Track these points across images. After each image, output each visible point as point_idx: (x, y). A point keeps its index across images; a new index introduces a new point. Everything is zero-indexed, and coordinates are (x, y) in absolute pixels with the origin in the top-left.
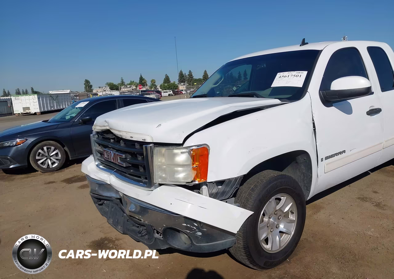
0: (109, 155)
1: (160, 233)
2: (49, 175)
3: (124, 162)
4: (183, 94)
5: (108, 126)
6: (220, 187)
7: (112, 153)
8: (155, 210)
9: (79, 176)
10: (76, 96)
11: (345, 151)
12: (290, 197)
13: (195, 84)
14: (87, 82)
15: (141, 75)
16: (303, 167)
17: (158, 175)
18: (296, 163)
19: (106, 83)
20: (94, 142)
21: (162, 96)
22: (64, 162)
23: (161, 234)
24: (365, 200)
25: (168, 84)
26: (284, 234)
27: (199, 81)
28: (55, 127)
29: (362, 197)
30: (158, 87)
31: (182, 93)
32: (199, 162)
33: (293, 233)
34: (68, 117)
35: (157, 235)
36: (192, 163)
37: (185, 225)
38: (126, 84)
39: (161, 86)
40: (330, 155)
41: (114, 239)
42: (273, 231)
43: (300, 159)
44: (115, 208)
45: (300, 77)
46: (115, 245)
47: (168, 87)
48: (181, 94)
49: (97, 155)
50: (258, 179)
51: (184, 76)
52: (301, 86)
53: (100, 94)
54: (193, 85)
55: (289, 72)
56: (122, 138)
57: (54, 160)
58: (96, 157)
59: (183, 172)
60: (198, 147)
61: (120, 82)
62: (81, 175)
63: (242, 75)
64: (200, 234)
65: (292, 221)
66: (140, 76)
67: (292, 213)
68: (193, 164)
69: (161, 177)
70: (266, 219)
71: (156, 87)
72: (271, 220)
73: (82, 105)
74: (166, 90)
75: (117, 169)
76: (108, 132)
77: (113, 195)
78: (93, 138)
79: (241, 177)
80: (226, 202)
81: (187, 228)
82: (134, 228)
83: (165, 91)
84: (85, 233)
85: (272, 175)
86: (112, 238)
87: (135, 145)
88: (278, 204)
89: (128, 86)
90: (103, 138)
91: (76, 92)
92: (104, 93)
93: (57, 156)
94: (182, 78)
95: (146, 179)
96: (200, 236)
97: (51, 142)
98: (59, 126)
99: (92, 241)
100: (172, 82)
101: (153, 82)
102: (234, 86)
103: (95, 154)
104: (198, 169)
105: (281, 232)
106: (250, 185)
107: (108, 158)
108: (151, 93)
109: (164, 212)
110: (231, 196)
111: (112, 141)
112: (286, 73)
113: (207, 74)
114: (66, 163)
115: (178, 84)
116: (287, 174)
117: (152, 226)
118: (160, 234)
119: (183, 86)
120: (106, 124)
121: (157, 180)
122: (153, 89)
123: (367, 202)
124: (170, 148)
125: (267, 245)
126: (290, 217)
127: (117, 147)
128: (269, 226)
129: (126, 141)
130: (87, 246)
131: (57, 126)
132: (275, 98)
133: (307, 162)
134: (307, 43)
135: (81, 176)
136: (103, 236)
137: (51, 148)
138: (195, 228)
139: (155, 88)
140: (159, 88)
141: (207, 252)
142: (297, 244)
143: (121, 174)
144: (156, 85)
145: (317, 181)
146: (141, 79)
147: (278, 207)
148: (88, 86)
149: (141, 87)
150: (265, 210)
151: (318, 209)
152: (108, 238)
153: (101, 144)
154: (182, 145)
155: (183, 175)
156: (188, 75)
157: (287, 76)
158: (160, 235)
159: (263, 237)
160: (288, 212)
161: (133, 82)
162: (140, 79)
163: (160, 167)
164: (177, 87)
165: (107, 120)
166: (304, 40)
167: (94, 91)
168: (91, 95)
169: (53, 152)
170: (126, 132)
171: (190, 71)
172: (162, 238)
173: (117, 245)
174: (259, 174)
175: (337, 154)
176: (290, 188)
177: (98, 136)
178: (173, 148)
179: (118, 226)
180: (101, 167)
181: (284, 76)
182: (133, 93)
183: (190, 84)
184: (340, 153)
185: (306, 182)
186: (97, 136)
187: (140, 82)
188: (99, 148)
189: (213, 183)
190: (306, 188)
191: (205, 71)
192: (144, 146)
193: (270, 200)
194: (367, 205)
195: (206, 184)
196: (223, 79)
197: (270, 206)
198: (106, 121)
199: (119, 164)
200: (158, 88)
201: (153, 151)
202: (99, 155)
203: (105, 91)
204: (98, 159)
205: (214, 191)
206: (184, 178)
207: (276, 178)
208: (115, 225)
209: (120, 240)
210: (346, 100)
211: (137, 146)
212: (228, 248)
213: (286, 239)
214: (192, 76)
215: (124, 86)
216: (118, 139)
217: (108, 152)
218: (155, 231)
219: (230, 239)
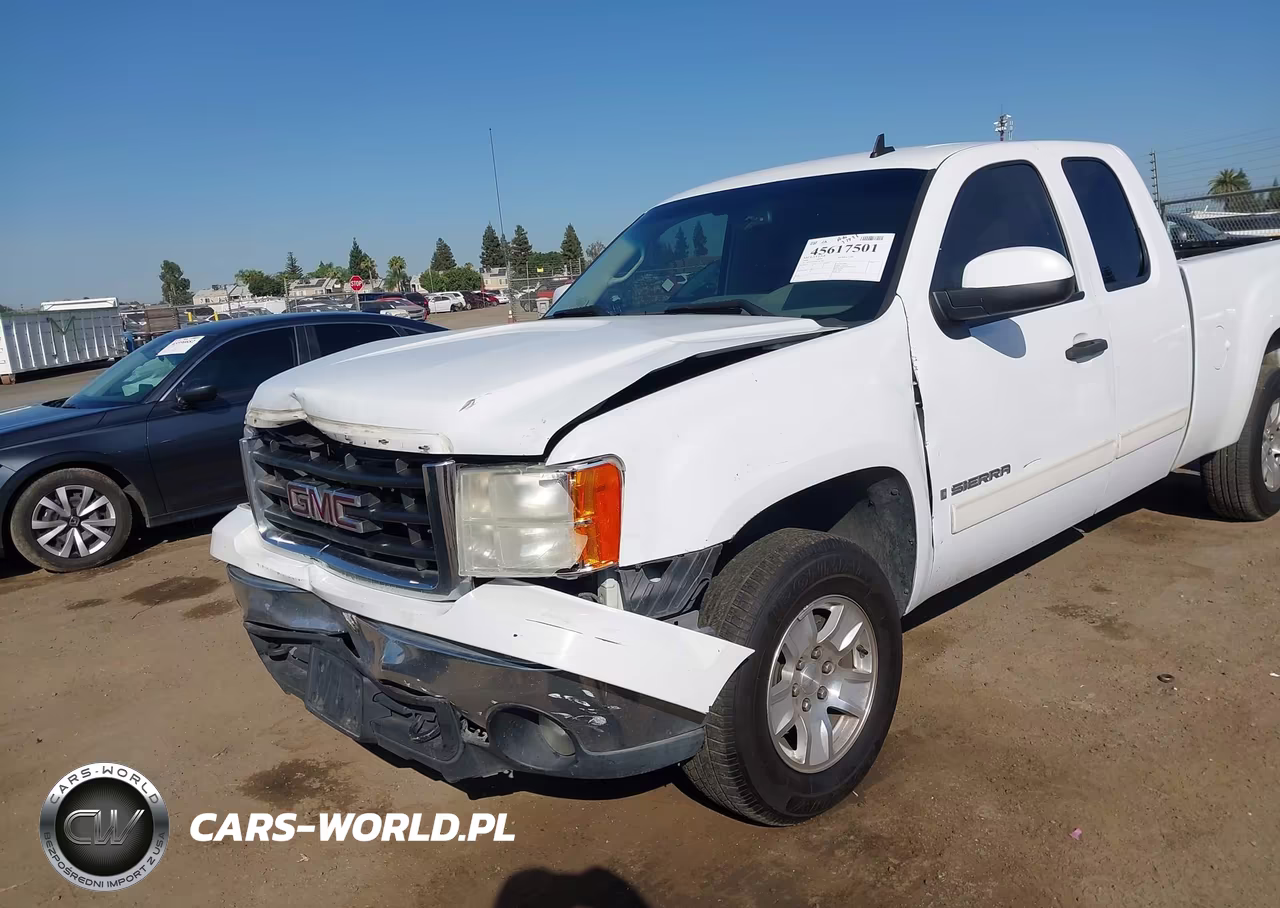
0: (306, 502)
1: (479, 727)
2: (79, 580)
3: (360, 519)
4: (499, 303)
5: (302, 410)
6: (656, 580)
7: (318, 494)
8: (463, 658)
9: (183, 578)
10: (137, 318)
11: (1009, 466)
12: (855, 609)
13: (539, 270)
14: (171, 271)
15: (355, 244)
16: (888, 516)
17: (471, 553)
18: (870, 505)
19: (237, 272)
20: (252, 462)
21: (428, 313)
22: (126, 537)
23: (482, 731)
24: (1071, 615)
25: (445, 271)
26: (843, 717)
27: (551, 261)
28: (96, 420)
29: (1065, 605)
30: (415, 281)
31: (497, 300)
32: (595, 508)
33: (867, 711)
34: (131, 390)
35: (469, 736)
36: (573, 512)
37: (558, 696)
38: (305, 274)
39: (424, 280)
40: (967, 480)
41: (323, 766)
42: (810, 706)
43: (881, 492)
44: (331, 663)
45: (874, 250)
46: (328, 783)
47: (447, 280)
48: (495, 303)
49: (262, 503)
50: (765, 554)
51: (499, 245)
52: (877, 278)
53: (221, 309)
54: (533, 273)
55: (841, 237)
56: (351, 445)
57: (95, 531)
58: (261, 511)
59: (547, 538)
60: (589, 463)
61: (283, 267)
62: (190, 576)
63: (690, 242)
64: (601, 720)
65: (862, 678)
66: (351, 247)
67: (863, 652)
68: (577, 516)
69: (479, 559)
70: (788, 673)
71: (409, 281)
72: (803, 674)
73: (182, 346)
74: (441, 290)
75: (333, 543)
76: (302, 427)
77: (323, 624)
78: (250, 450)
79: (715, 548)
80: (676, 623)
81: (562, 705)
82: (396, 719)
83: (438, 294)
84: (226, 751)
85: (802, 541)
86: (318, 763)
87: (393, 466)
88: (820, 627)
89: (314, 281)
90: (282, 447)
91: (132, 303)
92: (235, 305)
93: (102, 518)
94: (494, 252)
95: (432, 566)
96: (600, 727)
97: (83, 471)
98: (107, 418)
99: (255, 775)
100: (460, 264)
101: (397, 265)
102: (663, 276)
103: (255, 501)
104: (593, 531)
105: (832, 711)
106: (741, 572)
107: (303, 509)
108: (393, 303)
109: (492, 661)
110: (689, 607)
111: (314, 455)
112: (832, 241)
113: (576, 239)
114: (135, 541)
115: (482, 270)
116: (845, 539)
117: (454, 708)
118: (479, 730)
119: (499, 278)
120: (297, 405)
121: (467, 569)
122: (396, 290)
123: (1079, 619)
124: (507, 469)
125: (795, 748)
126: (856, 666)
127: (333, 472)
128: (798, 691)
129: (365, 455)
130: (238, 788)
131: (100, 417)
132: (804, 317)
133: (902, 501)
134: (891, 149)
135: (189, 579)
136: (285, 757)
137: (81, 491)
138: (587, 705)
139: (405, 285)
140: (418, 284)
141: (622, 776)
142: (879, 745)
143: (345, 557)
144: (408, 275)
145: (931, 557)
146: (357, 256)
147: (822, 636)
148: (175, 283)
149: (360, 283)
150: (785, 645)
151: (938, 645)
152: (304, 762)
153: (278, 469)
154: (542, 458)
155: (547, 550)
156: (514, 242)
157: (837, 250)
158: (481, 735)
159: (781, 725)
160: (849, 650)
161: (330, 266)
162: (352, 256)
163: (475, 529)
164: (478, 282)
165: (298, 391)
166: (881, 138)
167: (198, 301)
168: (190, 313)
169: (89, 504)
170: (363, 426)
171: (519, 227)
172: (487, 741)
173: (335, 782)
174: (766, 542)
175: (985, 477)
176: (855, 578)
177: (266, 443)
178: (514, 471)
179: (341, 717)
180: (279, 540)
181: (827, 250)
182: (330, 304)
183: (520, 272)
184: (996, 473)
185: (898, 561)
186: (259, 443)
187: (351, 267)
188: (270, 481)
189: (638, 570)
190: (899, 579)
191: (570, 228)
192: (424, 467)
193: (800, 616)
194: (1078, 625)
195: (615, 572)
196: (642, 259)
197: (800, 632)
198: (294, 396)
199: (341, 526)
200: (414, 286)
201: (451, 483)
202: (270, 502)
203: (236, 297)
204: (267, 516)
205: (641, 593)
206: (551, 559)
207: (814, 551)
208: (330, 716)
209: (343, 767)
210: (1008, 316)
211: (401, 468)
212: (684, 762)
213: (849, 730)
214: (527, 243)
215: (298, 281)
216: (336, 450)
217: (304, 490)
218: (465, 724)
219: (689, 733)
